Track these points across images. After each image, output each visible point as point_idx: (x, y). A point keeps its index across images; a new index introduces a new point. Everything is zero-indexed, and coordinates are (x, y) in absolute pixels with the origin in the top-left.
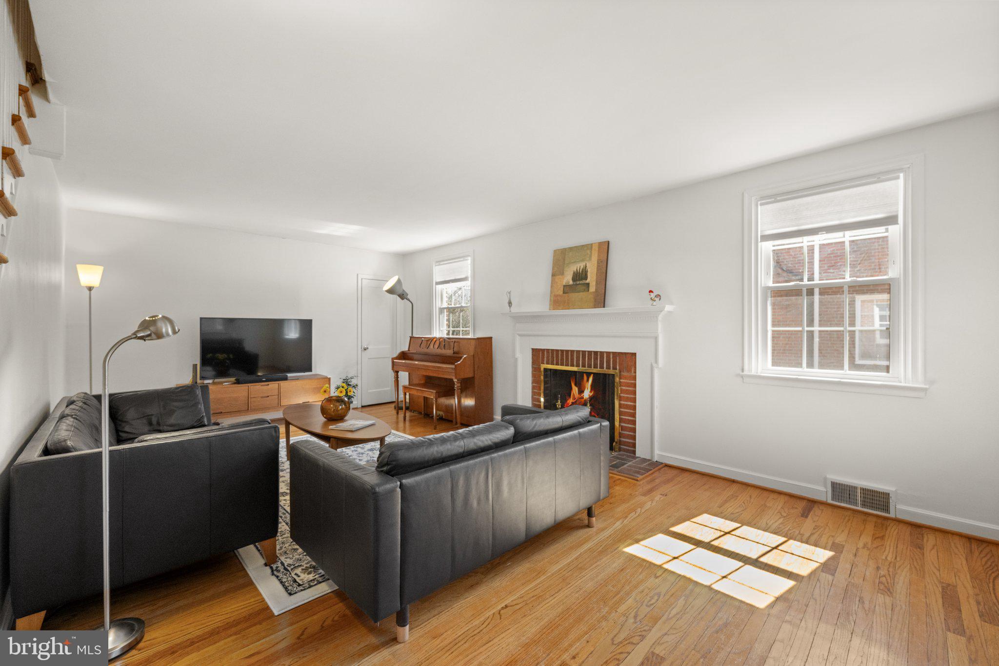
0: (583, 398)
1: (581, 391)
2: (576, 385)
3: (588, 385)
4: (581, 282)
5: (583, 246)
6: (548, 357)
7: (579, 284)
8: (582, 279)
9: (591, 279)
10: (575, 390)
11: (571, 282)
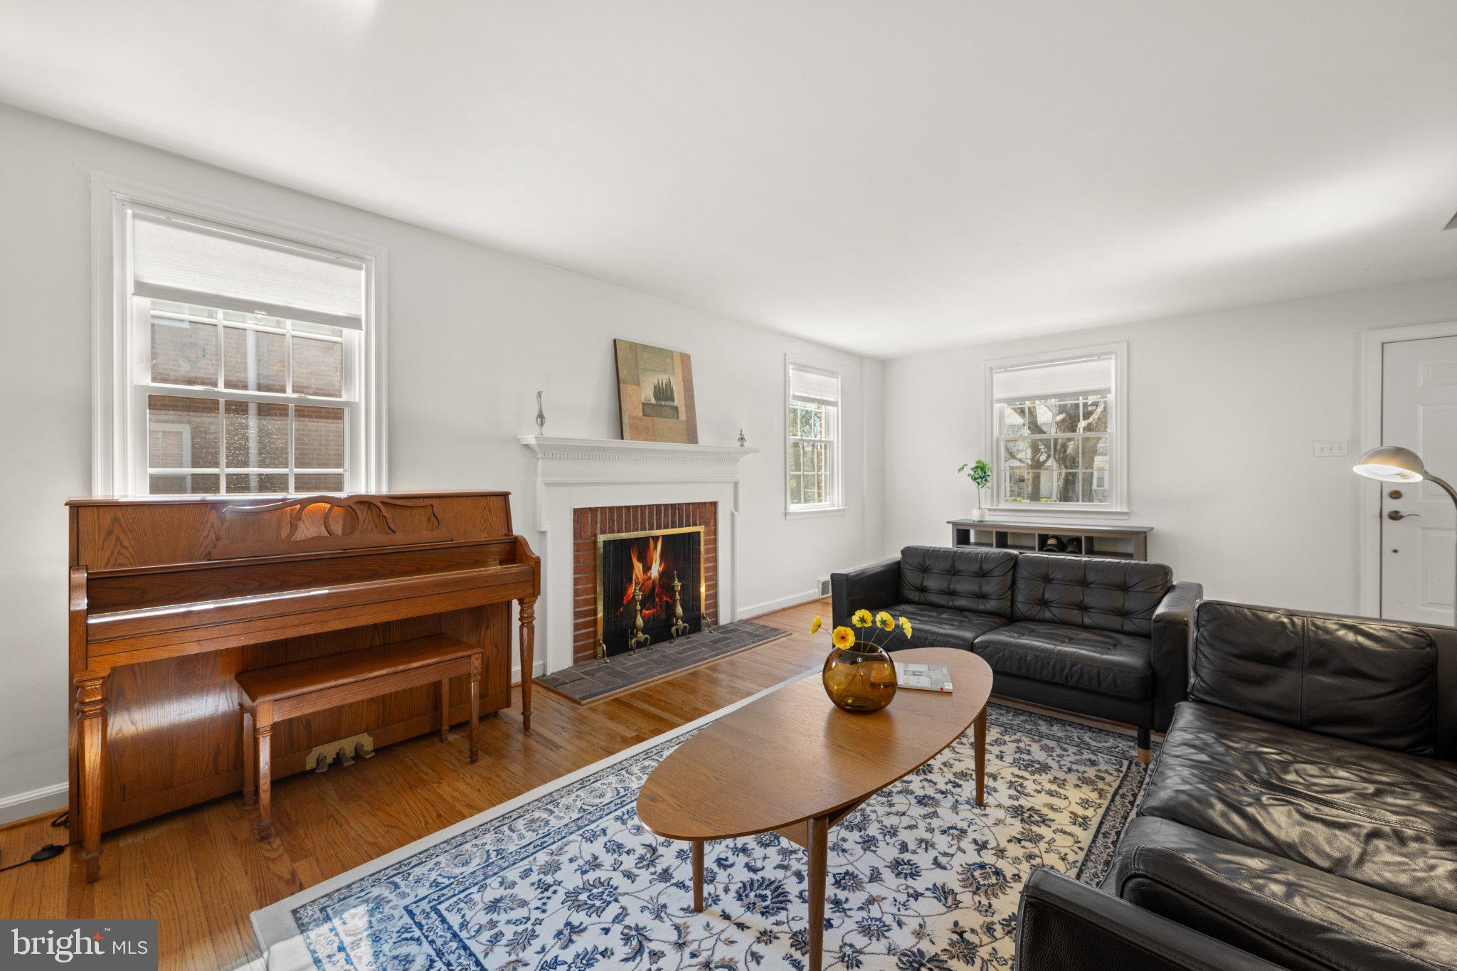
0: (650, 578)
1: (647, 568)
2: (639, 560)
3: (657, 555)
4: (667, 403)
5: (660, 349)
6: (603, 522)
7: (664, 405)
8: (667, 399)
9: (679, 401)
10: (638, 567)
11: (653, 401)
